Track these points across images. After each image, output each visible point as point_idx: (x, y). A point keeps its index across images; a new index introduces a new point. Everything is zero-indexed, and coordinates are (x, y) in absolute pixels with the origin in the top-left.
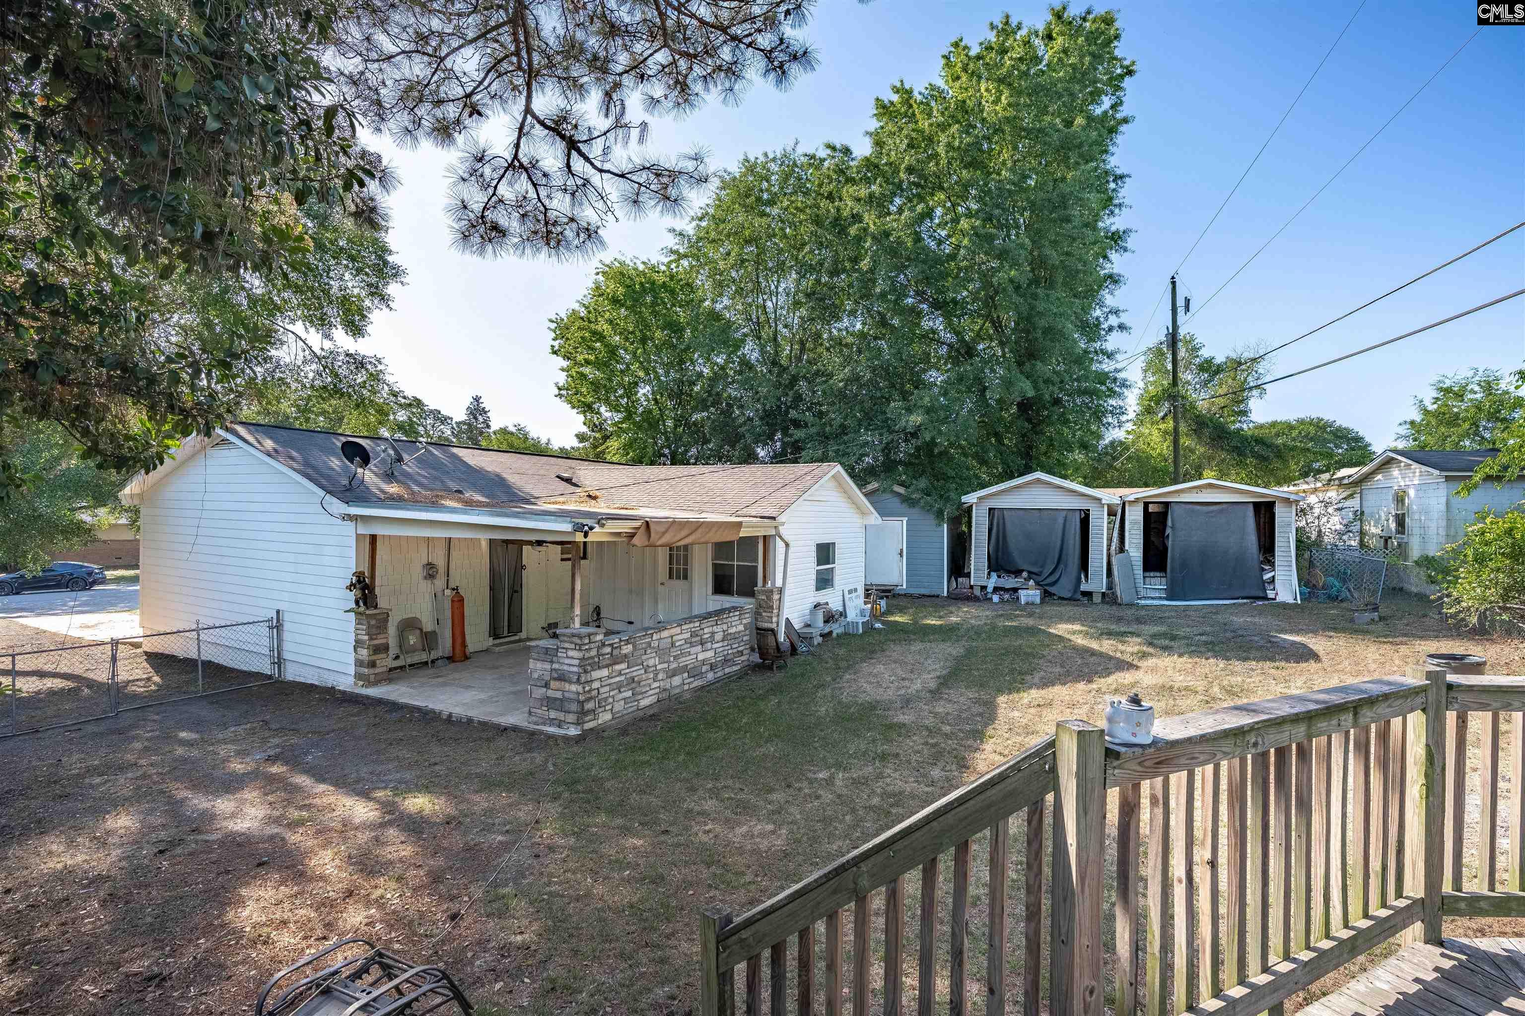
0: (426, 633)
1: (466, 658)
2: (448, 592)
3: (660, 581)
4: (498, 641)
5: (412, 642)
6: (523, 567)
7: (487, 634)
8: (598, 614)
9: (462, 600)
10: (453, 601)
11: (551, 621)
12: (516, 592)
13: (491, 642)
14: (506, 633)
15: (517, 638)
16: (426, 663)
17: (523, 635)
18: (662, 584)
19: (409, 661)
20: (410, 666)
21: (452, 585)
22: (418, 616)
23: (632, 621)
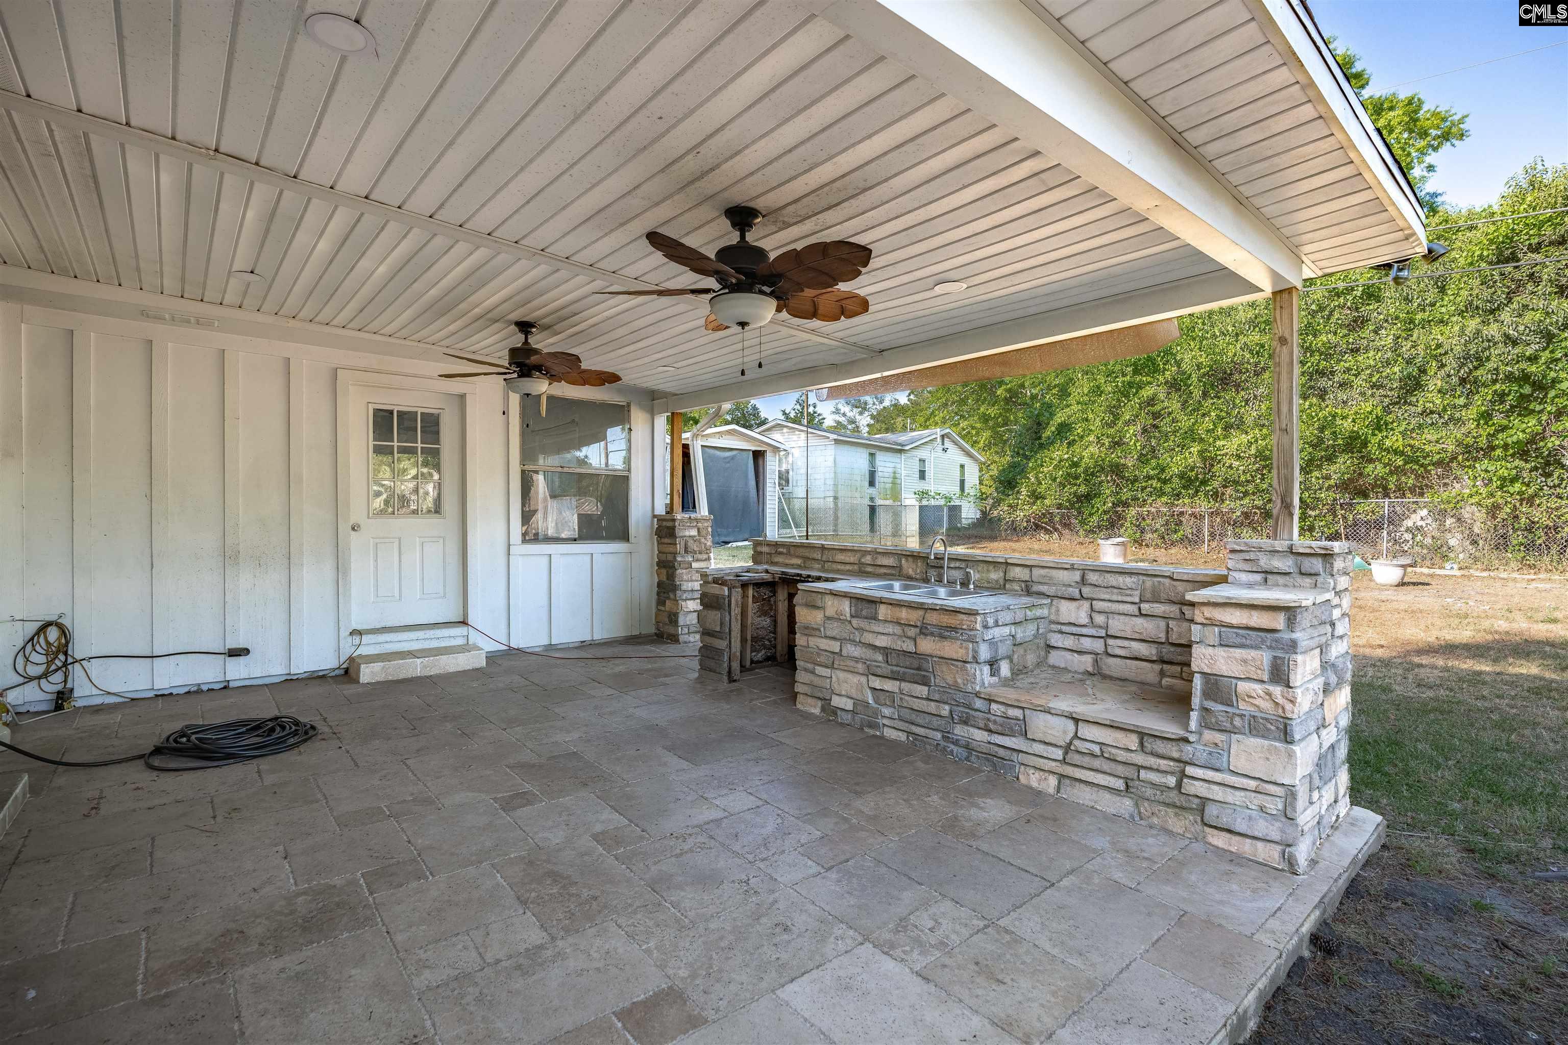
3: (353, 520)
8: (59, 650)
23: (245, 646)
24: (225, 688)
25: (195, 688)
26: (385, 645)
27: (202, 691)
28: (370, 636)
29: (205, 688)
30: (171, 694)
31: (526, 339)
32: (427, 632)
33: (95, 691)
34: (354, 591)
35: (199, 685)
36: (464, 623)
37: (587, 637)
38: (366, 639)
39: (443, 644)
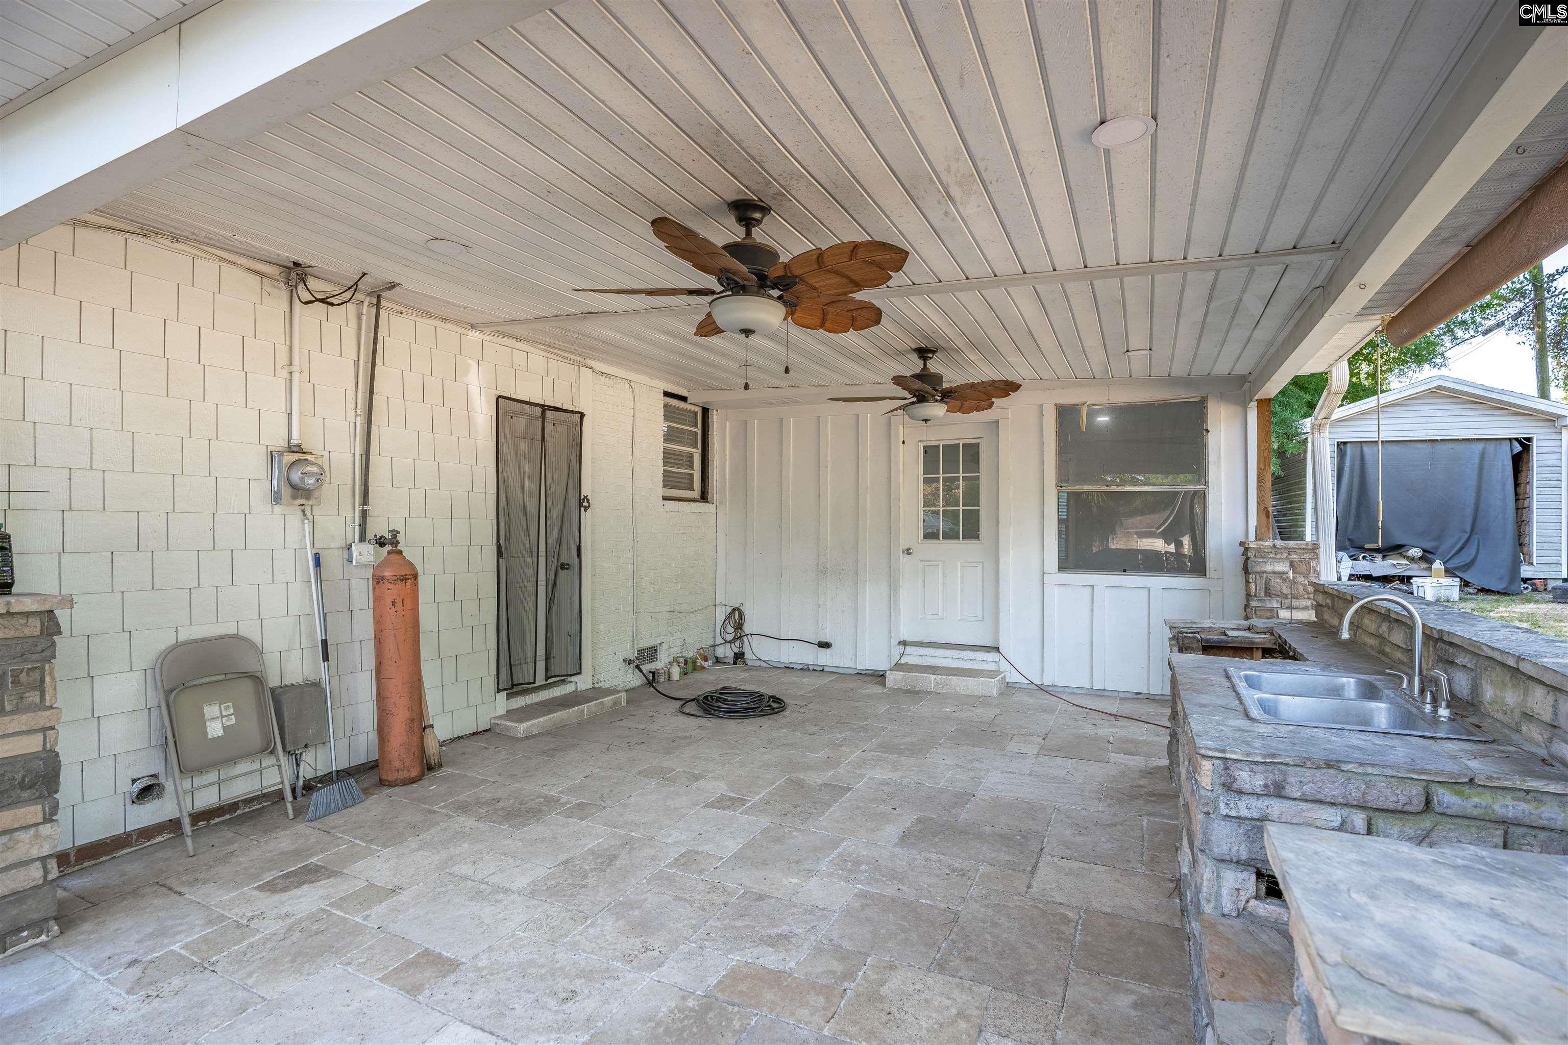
0: (277, 695)
1: (429, 767)
2: (365, 553)
3: (903, 545)
4: (519, 702)
5: (215, 729)
6: (583, 503)
7: (491, 681)
8: (739, 626)
9: (410, 577)
10: (378, 580)
11: (644, 644)
12: (564, 567)
13: (502, 703)
14: (540, 680)
15: (568, 689)
16: (277, 797)
17: (583, 682)
18: (908, 552)
19: (207, 799)
20: (197, 817)
21: (378, 527)
22: (250, 631)
23: (828, 641)
24: (822, 670)
25: (806, 667)
26: (926, 658)
27: (809, 670)
28: (913, 648)
29: (811, 668)
30: (793, 668)
31: (925, 365)
32: (961, 652)
33: (754, 657)
34: (902, 608)
35: (808, 665)
36: (997, 649)
37: (1144, 690)
38: (909, 650)
39: (977, 666)
